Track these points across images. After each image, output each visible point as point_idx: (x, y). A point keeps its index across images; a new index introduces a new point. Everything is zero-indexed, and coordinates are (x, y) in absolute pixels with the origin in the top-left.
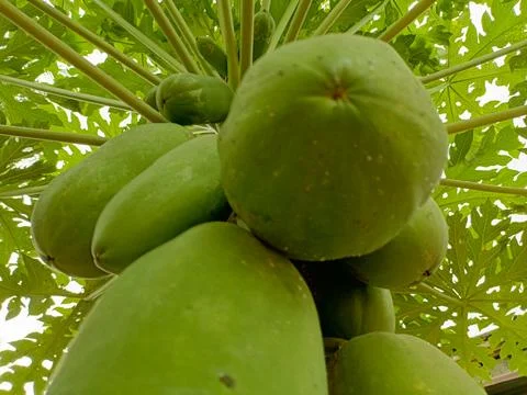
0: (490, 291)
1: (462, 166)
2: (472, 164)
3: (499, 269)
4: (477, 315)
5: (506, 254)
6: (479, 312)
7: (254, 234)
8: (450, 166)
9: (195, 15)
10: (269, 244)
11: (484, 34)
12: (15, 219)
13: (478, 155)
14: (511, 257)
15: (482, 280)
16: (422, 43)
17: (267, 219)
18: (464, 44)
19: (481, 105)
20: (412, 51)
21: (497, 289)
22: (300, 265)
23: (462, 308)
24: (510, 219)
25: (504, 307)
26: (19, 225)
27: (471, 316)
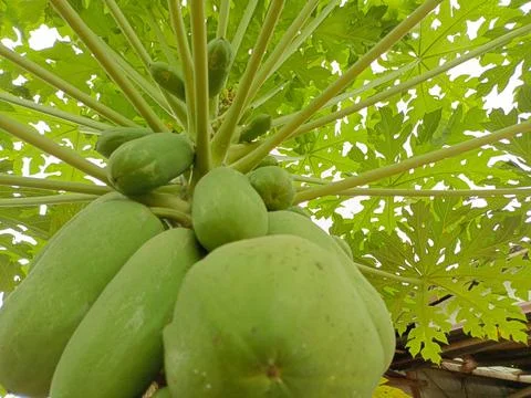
0: (449, 269)
1: (429, 144)
2: (439, 142)
3: (458, 249)
5: (466, 236)
8: (417, 144)
9: (149, 8)
11: (458, 7)
13: (445, 134)
14: (469, 239)
15: (442, 259)
16: (395, 14)
18: (437, 16)
19: (452, 79)
20: (384, 23)
21: (456, 266)
24: (470, 204)
25: (463, 280)
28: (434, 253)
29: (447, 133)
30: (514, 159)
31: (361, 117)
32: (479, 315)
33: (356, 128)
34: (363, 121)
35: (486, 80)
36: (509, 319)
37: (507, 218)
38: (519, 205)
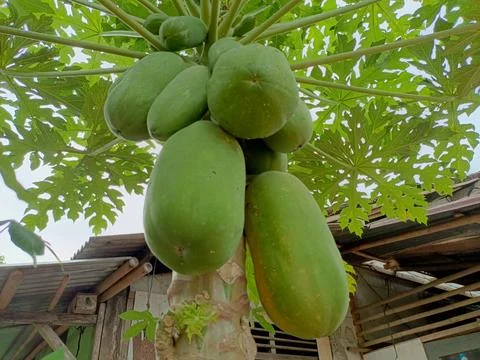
0: (374, 161)
1: (373, 68)
2: (380, 67)
4: (365, 177)
5: (389, 136)
6: (365, 174)
7: (221, 127)
8: (364, 68)
10: (226, 131)
12: (28, 93)
13: (385, 60)
14: (391, 139)
15: (370, 154)
17: (227, 123)
19: (398, 17)
21: (380, 160)
22: (240, 141)
23: (354, 172)
25: (383, 172)
26: (31, 98)
27: (360, 177)
28: (365, 149)
29: (387, 60)
30: (429, 76)
31: (324, 43)
32: (394, 201)
33: (319, 53)
34: (326, 47)
35: (418, 16)
36: (415, 206)
37: (420, 124)
38: (430, 114)
